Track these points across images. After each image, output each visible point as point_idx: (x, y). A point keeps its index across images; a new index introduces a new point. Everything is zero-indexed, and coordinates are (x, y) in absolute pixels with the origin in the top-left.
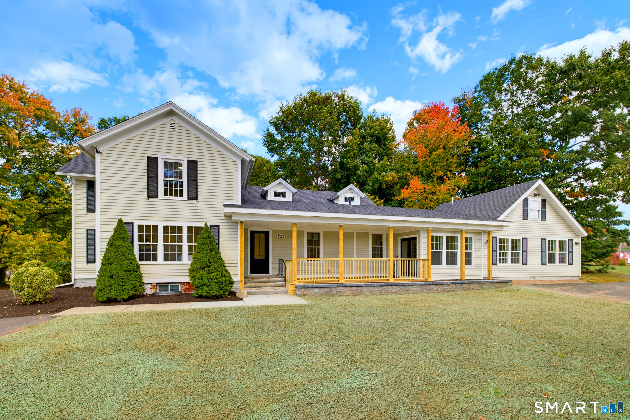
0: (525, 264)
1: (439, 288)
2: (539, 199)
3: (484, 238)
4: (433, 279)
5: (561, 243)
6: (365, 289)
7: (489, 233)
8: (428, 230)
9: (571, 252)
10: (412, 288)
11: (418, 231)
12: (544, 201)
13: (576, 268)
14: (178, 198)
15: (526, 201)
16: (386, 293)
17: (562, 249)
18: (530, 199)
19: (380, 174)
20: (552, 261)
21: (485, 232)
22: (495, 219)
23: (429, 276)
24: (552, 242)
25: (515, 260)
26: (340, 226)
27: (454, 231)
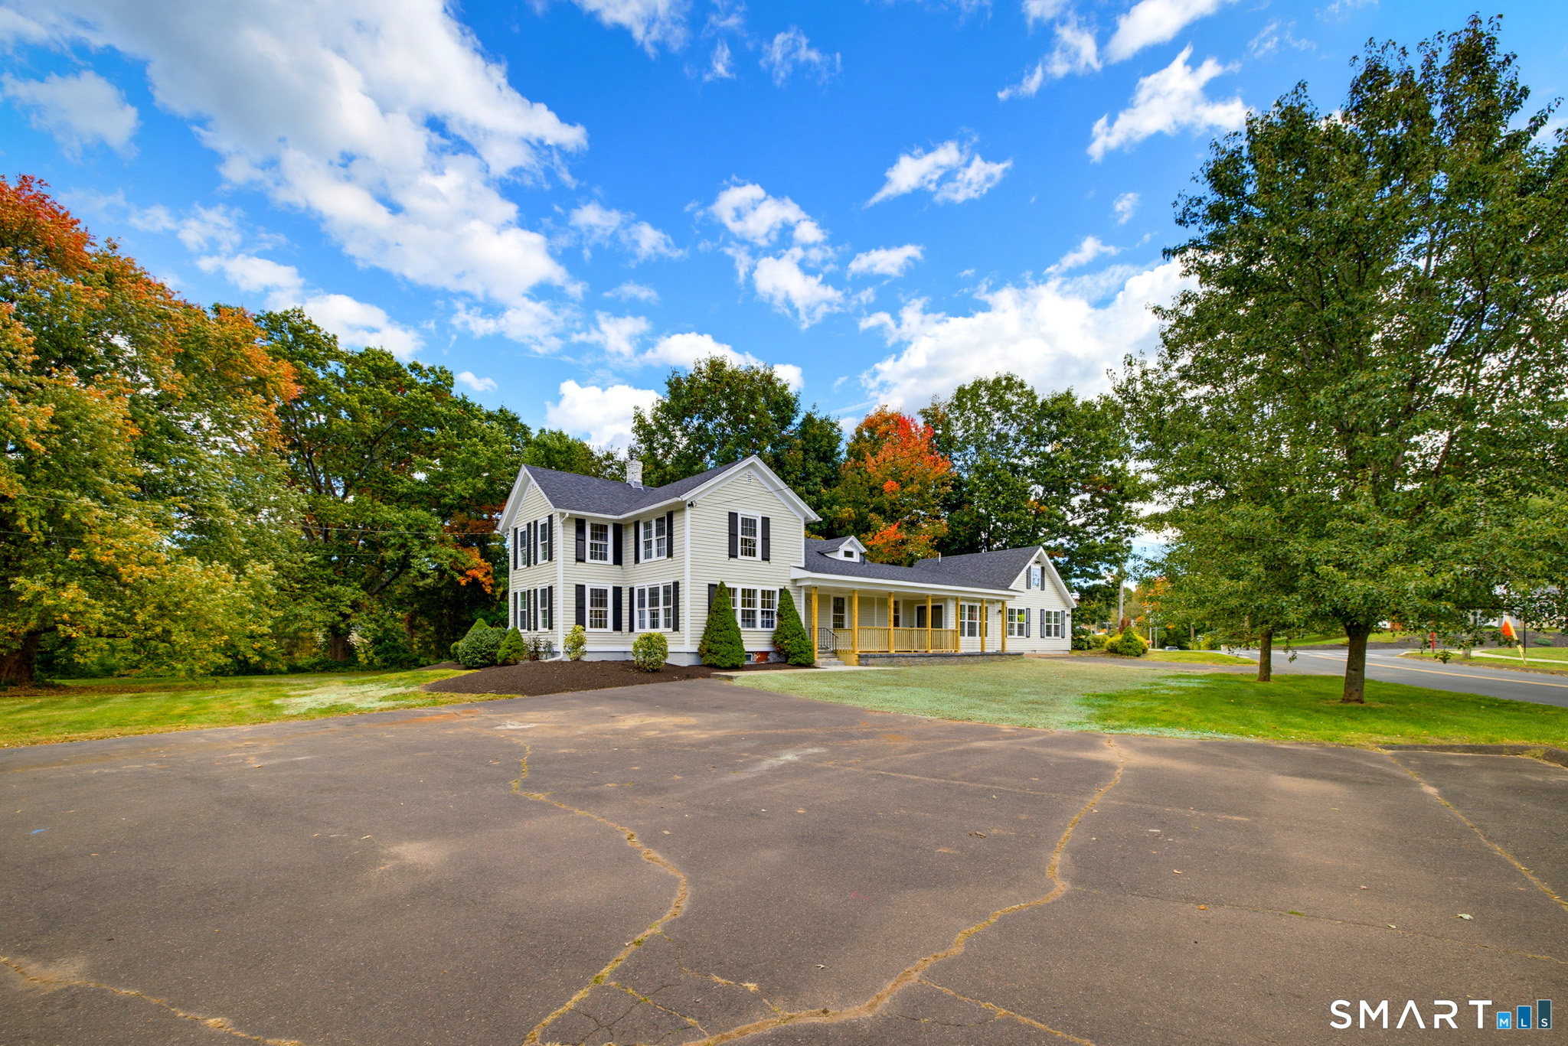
0: (1028, 637)
1: (971, 660)
2: (1039, 567)
3: (999, 607)
4: (962, 651)
5: (1056, 614)
6: (917, 660)
7: (1003, 603)
8: (957, 599)
9: (1063, 624)
10: (952, 659)
11: (945, 599)
12: (1043, 569)
13: (1066, 643)
14: (752, 558)
15: (1029, 571)
16: (932, 664)
17: (1056, 621)
18: (1033, 567)
19: (829, 508)
20: (1049, 634)
21: (998, 601)
22: (1006, 588)
23: (957, 647)
24: (1049, 613)
25: (1020, 633)
26: (890, 594)
27: (975, 600)
